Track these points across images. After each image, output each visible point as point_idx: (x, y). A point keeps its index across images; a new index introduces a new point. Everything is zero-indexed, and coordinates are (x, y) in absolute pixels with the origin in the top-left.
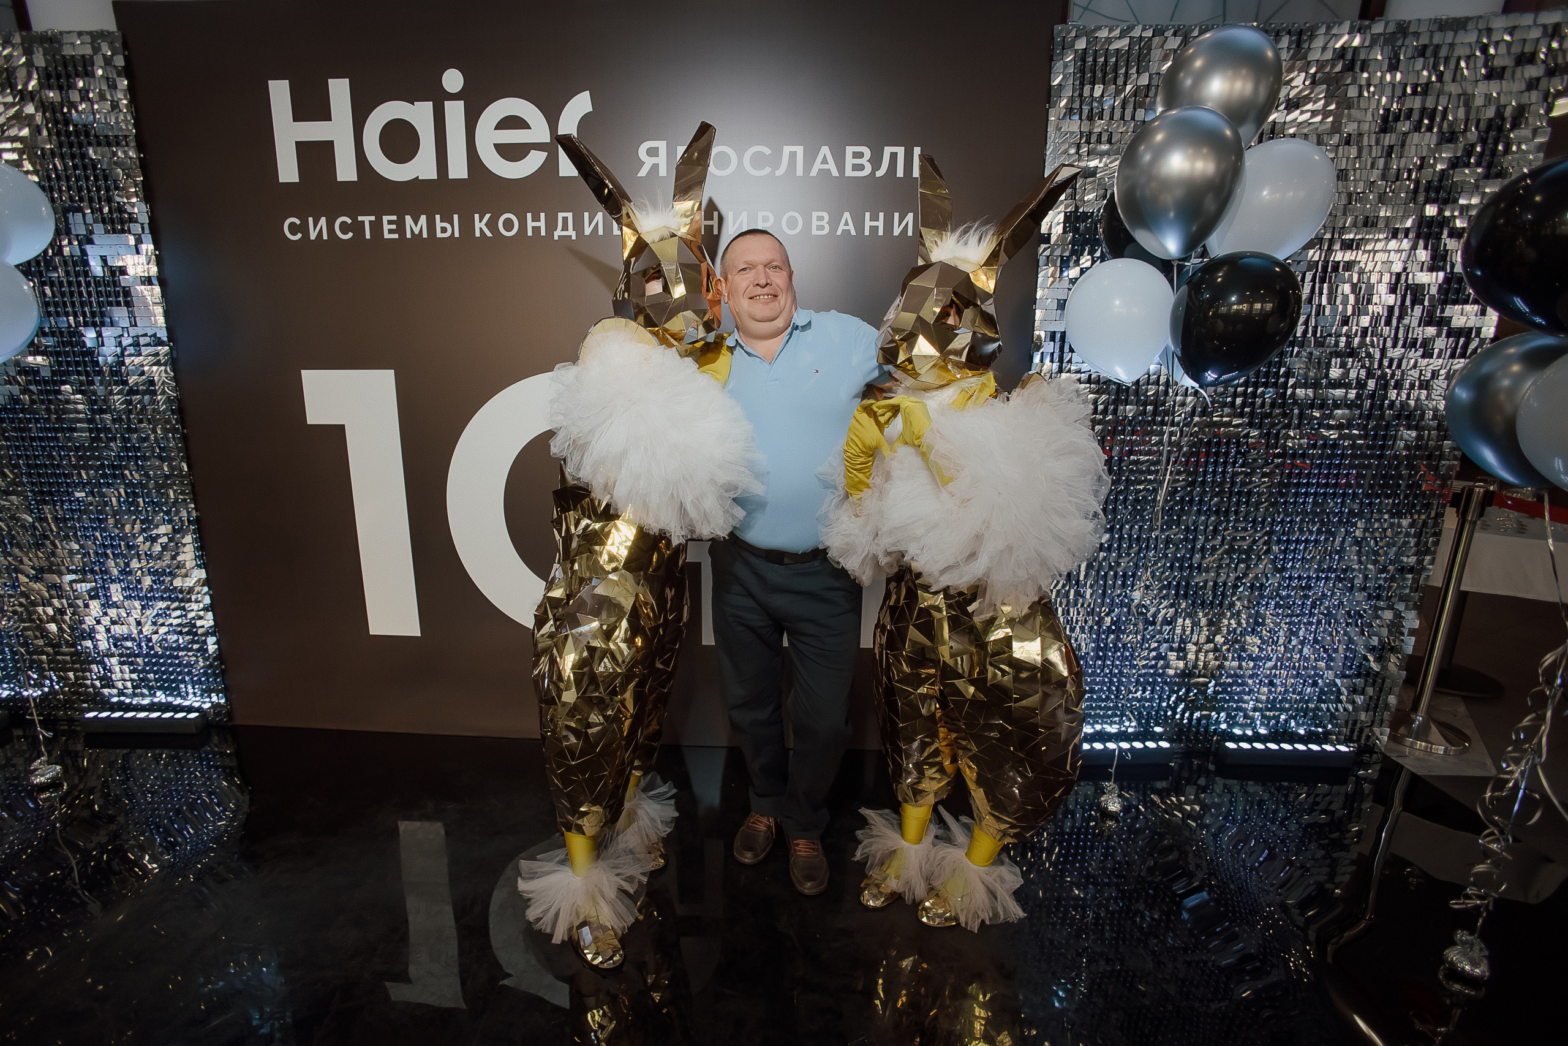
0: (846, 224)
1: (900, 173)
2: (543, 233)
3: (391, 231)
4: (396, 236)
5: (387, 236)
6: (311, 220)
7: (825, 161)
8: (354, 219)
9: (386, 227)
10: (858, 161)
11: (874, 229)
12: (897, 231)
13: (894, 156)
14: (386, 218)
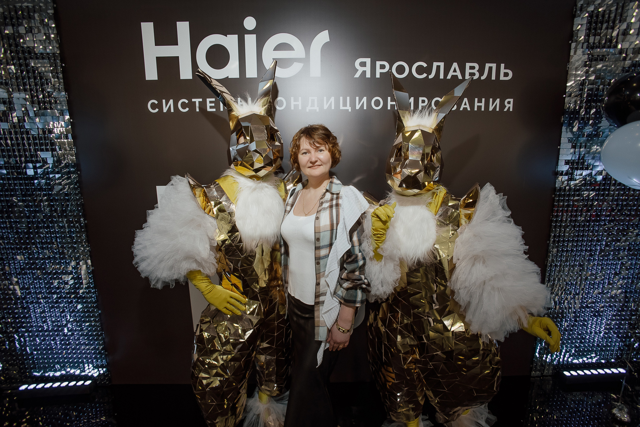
0: (465, 104)
1: (493, 78)
2: (300, 108)
3: (211, 107)
4: (214, 110)
5: (209, 109)
6: (164, 101)
7: (455, 71)
8: (190, 100)
9: (209, 105)
10: (472, 71)
11: (479, 107)
12: (491, 109)
13: (490, 68)
14: (208, 100)
